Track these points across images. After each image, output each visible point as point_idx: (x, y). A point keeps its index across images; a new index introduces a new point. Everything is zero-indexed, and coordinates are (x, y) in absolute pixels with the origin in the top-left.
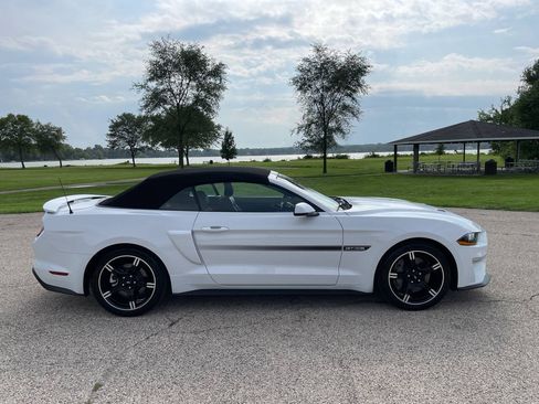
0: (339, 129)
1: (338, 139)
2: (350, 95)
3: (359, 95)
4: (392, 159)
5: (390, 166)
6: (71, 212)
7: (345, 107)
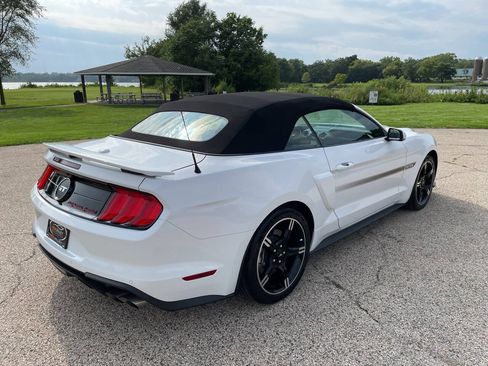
0: (16, 54)
1: (16, 66)
2: (22, 16)
3: (33, 18)
4: (81, 90)
5: (80, 97)
6: (197, 171)
7: (18, 30)
